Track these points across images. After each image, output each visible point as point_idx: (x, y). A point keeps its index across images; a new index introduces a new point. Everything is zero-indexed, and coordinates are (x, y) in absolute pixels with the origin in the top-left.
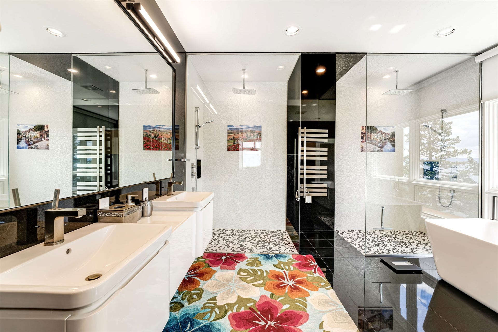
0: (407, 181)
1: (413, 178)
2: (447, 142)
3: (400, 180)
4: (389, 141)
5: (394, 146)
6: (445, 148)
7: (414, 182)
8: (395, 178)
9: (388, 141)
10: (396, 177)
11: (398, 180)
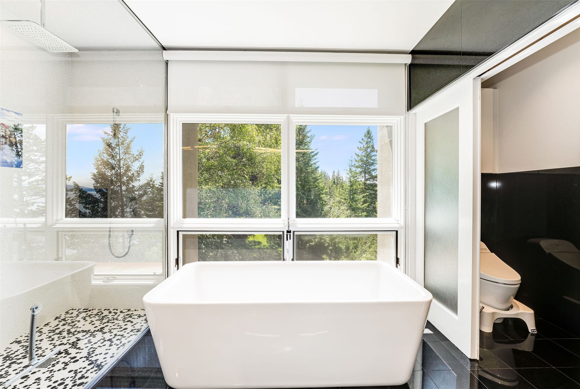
0: (40, 225)
1: (55, 219)
2: (42, 164)
3: (28, 226)
4: (8, 143)
5: (18, 155)
6: (40, 172)
7: (58, 226)
8: (16, 223)
9: (6, 143)
10: (19, 220)
11: (22, 226)
